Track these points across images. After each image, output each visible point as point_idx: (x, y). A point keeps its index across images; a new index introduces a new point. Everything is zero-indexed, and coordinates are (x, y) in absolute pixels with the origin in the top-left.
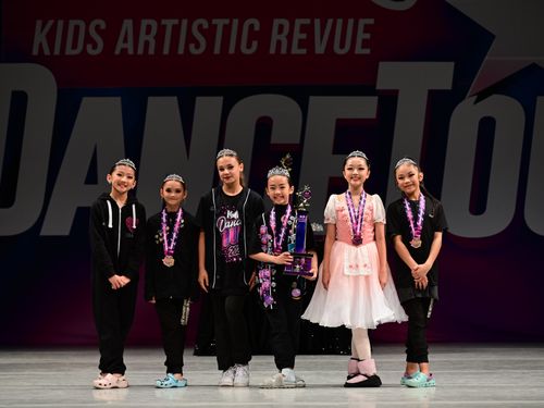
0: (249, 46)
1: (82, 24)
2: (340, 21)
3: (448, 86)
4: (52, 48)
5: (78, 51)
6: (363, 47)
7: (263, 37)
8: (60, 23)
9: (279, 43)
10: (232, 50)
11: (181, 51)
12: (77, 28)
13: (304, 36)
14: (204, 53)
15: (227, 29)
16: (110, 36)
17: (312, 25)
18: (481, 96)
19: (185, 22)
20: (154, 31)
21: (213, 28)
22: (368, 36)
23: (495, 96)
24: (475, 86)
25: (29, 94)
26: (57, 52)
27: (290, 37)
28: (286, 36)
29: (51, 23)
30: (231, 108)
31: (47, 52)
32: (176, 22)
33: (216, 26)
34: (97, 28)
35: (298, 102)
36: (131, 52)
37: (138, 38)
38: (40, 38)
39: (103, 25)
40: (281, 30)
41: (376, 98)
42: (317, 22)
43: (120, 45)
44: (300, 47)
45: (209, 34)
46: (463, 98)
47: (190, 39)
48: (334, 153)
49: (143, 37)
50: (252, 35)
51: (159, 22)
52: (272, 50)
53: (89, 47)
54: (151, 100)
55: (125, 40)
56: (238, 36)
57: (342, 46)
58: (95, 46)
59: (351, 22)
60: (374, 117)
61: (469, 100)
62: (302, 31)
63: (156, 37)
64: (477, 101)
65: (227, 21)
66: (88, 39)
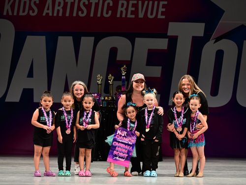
0: (107, 13)
2: (151, 3)
3: (201, 34)
4: (13, 12)
5: (25, 13)
6: (162, 15)
7: (114, 9)
9: (122, 12)
10: (99, 15)
11: (75, 15)
12: (25, 3)
13: (133, 9)
14: (85, 16)
15: (97, 5)
17: (138, 2)
18: (217, 40)
19: (76, 1)
20: (62, 5)
22: (164, 10)
23: (224, 40)
24: (214, 35)
26: (15, 14)
27: (127, 9)
28: (125, 9)
30: (98, 43)
31: (10, 14)
32: (73, 1)
33: (91, 3)
34: (35, 3)
35: (130, 41)
36: (51, 14)
37: (54, 8)
38: (7, 7)
39: (38, 2)
40: (122, 6)
41: (167, 39)
42: (140, 3)
43: (45, 11)
44: (131, 14)
45: (88, 7)
46: (209, 41)
47: (79, 9)
48: (146, 65)
49: (57, 8)
50: (109, 8)
51: (64, 2)
52: (118, 15)
53: (31, 12)
54: (60, 38)
55: (48, 9)
56: (102, 8)
57: (152, 14)
58: (33, 11)
59: (156, 3)
60: (166, 48)
61: (211, 42)
62: (133, 7)
63: (62, 8)
64: (215, 42)
65: (97, 1)
66: (30, 8)
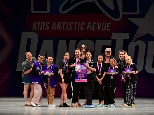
0: (82, 28)
2: (103, 23)
3: (128, 38)
4: (37, 28)
5: (42, 29)
6: (108, 29)
7: (86, 26)
8: (39, 23)
9: (89, 28)
10: (78, 29)
11: (67, 29)
12: (43, 24)
13: (95, 26)
14: (72, 30)
15: (77, 25)
16: (50, 26)
17: (97, 23)
18: (136, 41)
19: (68, 23)
20: (60, 25)
21: (74, 24)
22: (110, 27)
23: (139, 41)
24: (134, 38)
25: (32, 39)
26: (38, 29)
27: (92, 27)
28: (91, 26)
29: (37, 22)
30: (78, 43)
31: (36, 29)
32: (66, 23)
33: (75, 24)
34: (48, 24)
35: (94, 42)
36: (55, 29)
37: (57, 26)
38: (34, 26)
40: (90, 25)
41: (111, 41)
42: (98, 23)
43: (53, 28)
44: (94, 29)
45: (73, 26)
46: (131, 41)
47: (69, 26)
50: (83, 26)
51: (62, 23)
52: (88, 30)
53: (46, 28)
54: (60, 40)
55: (54, 27)
56: (80, 26)
57: (104, 29)
58: (47, 28)
59: (106, 23)
60: (111, 45)
61: (133, 42)
62: (94, 25)
63: (61, 26)
64: (134, 42)
65: (77, 23)
66: (45, 26)
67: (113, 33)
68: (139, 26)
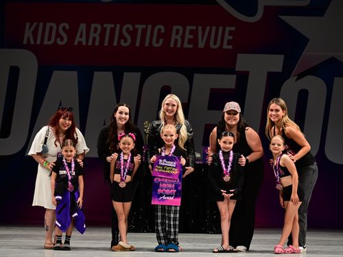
0: (158, 42)
1: (54, 25)
2: (214, 29)
3: (280, 70)
4: (35, 40)
5: (50, 43)
6: (228, 45)
7: (166, 36)
8: (41, 25)
9: (176, 41)
10: (147, 44)
11: (115, 44)
12: (51, 28)
13: (192, 37)
14: (129, 46)
15: (144, 31)
16: (72, 33)
17: (197, 29)
18: (300, 76)
19: (118, 26)
20: (99, 31)
21: (136, 30)
22: (231, 38)
23: (309, 78)
24: (298, 69)
25: (21, 69)
26: (38, 42)
27: (183, 37)
28: (180, 36)
29: (35, 24)
30: (145, 80)
31: (32, 42)
32: (113, 26)
34: (64, 28)
35: (188, 79)
36: (84, 43)
37: (88, 35)
38: (28, 33)
39: (67, 27)
40: (177, 33)
41: (235, 76)
42: (200, 28)
43: (78, 39)
44: (189, 43)
45: (133, 34)
46: (289, 78)
47: (121, 36)
48: (208, 109)
49: (92, 35)
50: (160, 35)
51: (102, 27)
52: (172, 45)
53: (59, 39)
54: (96, 74)
55: (81, 36)
56: (151, 36)
57: (215, 43)
58: (62, 40)
59: (221, 28)
60: (233, 87)
61: (292, 79)
62: (190, 34)
63: (100, 35)
64: (297, 80)
65: (144, 26)
66: (58, 35)
67: (240, 56)
68: (309, 37)
